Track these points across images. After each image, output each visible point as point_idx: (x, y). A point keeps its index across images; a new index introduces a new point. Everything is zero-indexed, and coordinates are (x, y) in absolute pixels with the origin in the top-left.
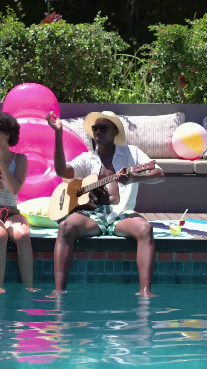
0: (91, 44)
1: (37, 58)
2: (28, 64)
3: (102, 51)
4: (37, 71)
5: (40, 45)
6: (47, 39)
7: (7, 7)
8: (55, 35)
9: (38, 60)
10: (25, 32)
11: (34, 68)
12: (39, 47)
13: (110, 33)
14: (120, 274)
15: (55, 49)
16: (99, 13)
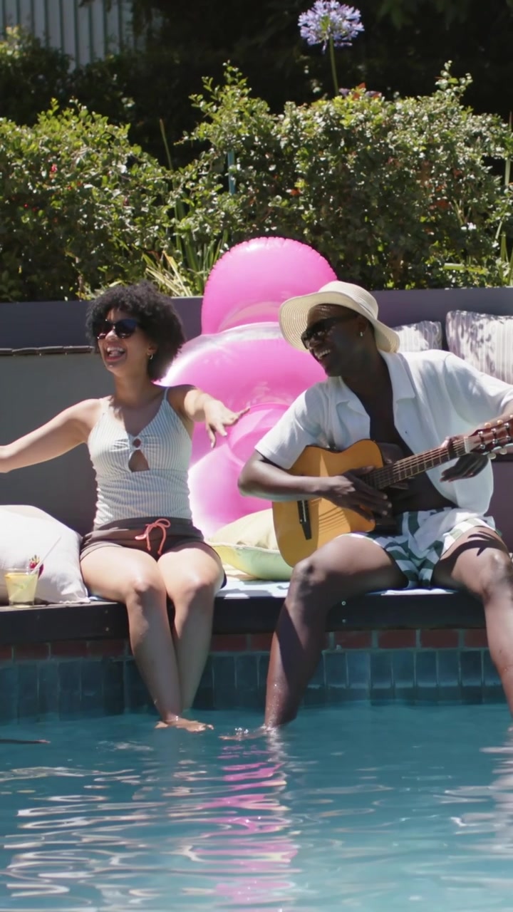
0: (430, 146)
1: (300, 184)
2: (278, 200)
3: (461, 161)
4: (300, 217)
5: (306, 152)
6: (321, 135)
7: (225, 64)
8: (342, 126)
9: (301, 189)
10: (272, 123)
11: (293, 210)
12: (304, 157)
13: (480, 117)
14: (455, 683)
15: (345, 161)
16: (447, 66)
